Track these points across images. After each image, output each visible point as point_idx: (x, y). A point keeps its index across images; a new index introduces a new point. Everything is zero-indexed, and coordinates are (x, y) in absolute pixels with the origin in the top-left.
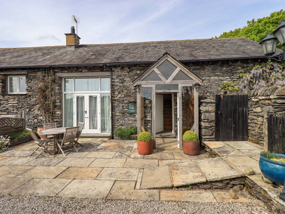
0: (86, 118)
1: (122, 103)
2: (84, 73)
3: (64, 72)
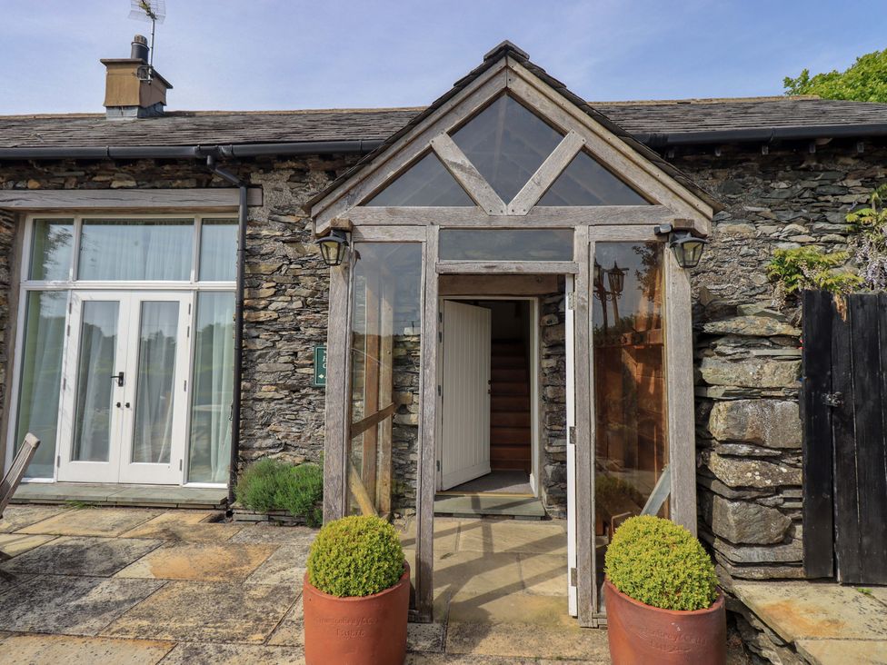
0: (119, 405)
1: (290, 340)
2: (119, 191)
3: (27, 188)
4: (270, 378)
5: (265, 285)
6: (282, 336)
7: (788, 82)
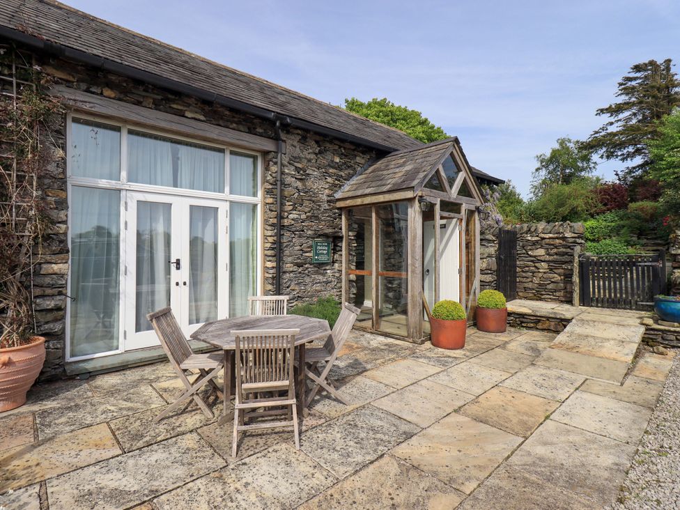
1: (300, 237)
4: (290, 259)
5: (287, 204)
6: (295, 234)
7: (347, 101)
